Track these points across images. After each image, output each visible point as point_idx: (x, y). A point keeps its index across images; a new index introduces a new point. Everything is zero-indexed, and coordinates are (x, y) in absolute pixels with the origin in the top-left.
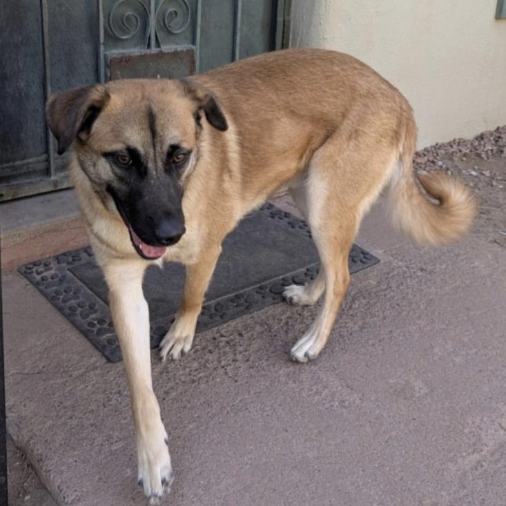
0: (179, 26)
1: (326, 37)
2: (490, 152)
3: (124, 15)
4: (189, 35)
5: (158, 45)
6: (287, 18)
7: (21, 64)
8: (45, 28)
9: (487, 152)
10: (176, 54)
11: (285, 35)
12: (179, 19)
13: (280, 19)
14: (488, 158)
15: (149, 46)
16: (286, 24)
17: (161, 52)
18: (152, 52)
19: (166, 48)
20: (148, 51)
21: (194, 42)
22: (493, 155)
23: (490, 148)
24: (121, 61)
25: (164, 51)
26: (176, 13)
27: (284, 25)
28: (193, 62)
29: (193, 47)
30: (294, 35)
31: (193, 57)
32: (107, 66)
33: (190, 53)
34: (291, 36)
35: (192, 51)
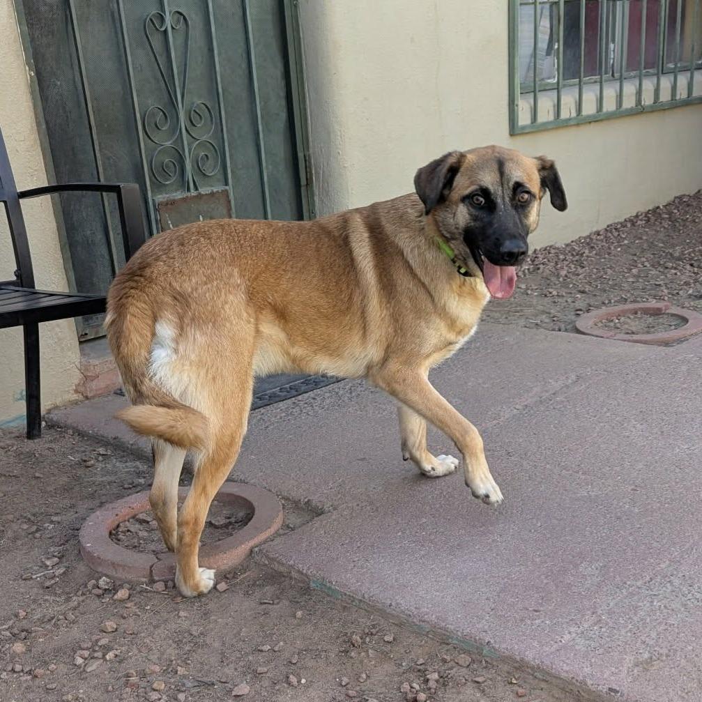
0: (212, 169)
1: (346, 165)
2: (526, 271)
3: (163, 163)
4: (221, 177)
5: (196, 189)
6: (307, 153)
7: (84, 215)
8: (99, 168)
9: (524, 271)
10: (212, 194)
11: (308, 170)
12: (211, 162)
13: (301, 155)
14: (525, 276)
15: (189, 190)
16: (307, 158)
17: (200, 194)
18: (193, 194)
19: (204, 190)
20: (189, 194)
21: (227, 184)
22: (530, 273)
23: (527, 267)
24: (167, 204)
25: (202, 193)
26: (206, 156)
27: (305, 161)
28: (229, 202)
29: (227, 187)
30: (316, 169)
31: (228, 196)
32: (156, 210)
33: (226, 193)
34: (313, 172)
35: (226, 191)
